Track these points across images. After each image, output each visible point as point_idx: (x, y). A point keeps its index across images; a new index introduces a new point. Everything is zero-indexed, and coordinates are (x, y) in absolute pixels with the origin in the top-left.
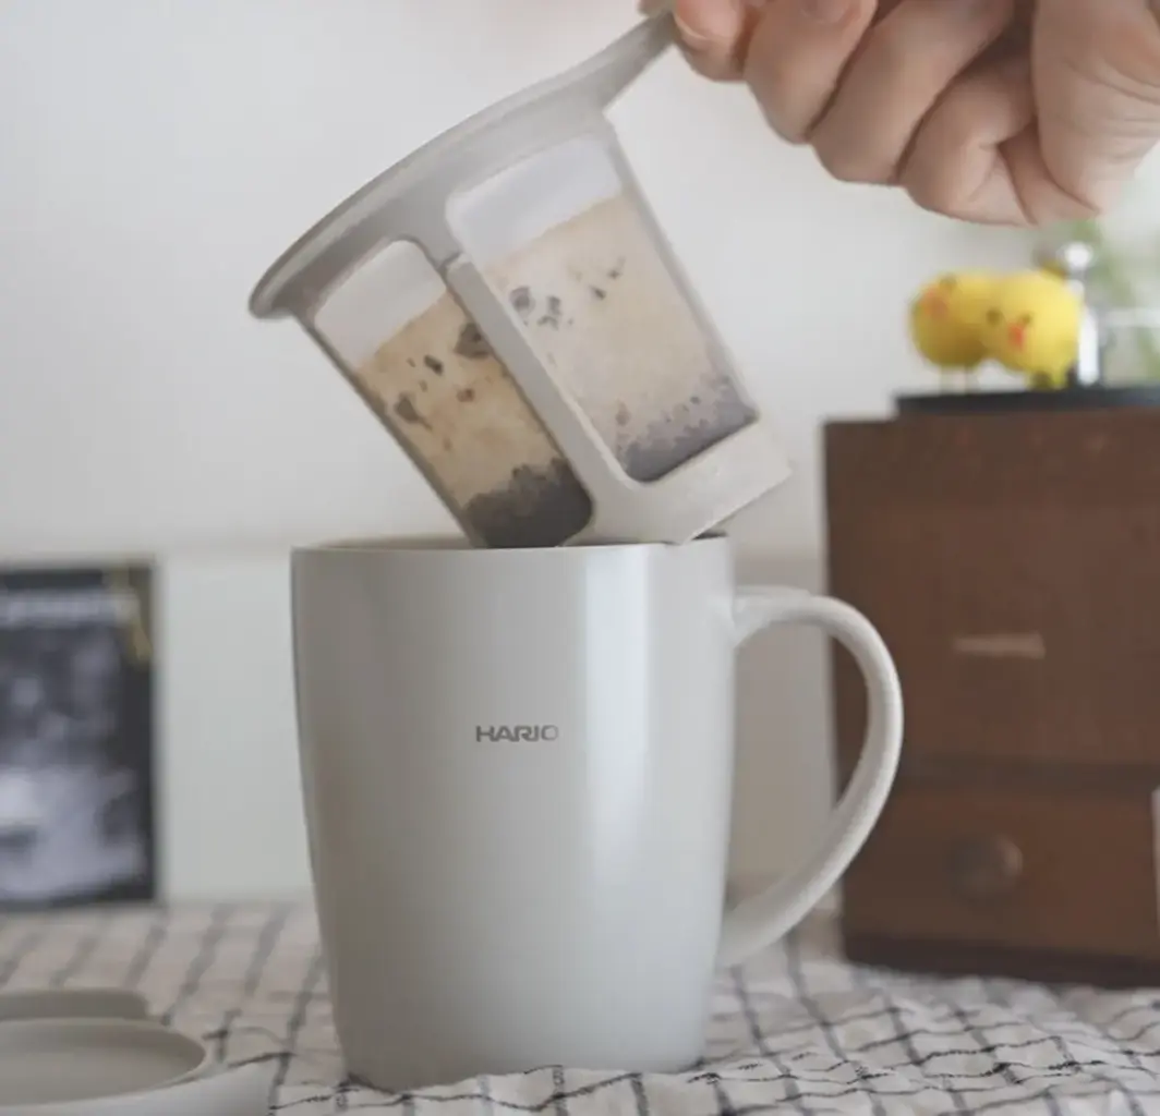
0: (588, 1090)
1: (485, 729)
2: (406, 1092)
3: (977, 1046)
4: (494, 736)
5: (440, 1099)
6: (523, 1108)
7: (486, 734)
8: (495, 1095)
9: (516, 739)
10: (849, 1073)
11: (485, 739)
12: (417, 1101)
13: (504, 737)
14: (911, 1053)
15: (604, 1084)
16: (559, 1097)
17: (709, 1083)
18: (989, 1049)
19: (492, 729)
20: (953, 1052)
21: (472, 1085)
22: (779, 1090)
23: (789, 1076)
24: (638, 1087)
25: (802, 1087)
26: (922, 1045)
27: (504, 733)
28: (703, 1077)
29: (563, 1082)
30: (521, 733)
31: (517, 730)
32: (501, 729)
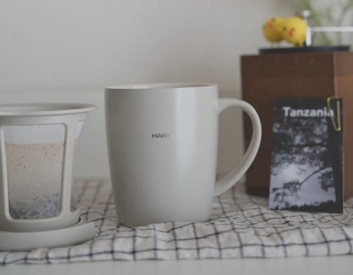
0: (181, 227)
1: (154, 135)
2: (133, 228)
3: (280, 217)
4: (157, 136)
5: (142, 230)
6: (164, 232)
7: (154, 136)
8: (157, 228)
9: (162, 137)
10: (248, 223)
11: (154, 137)
12: (137, 230)
13: (159, 137)
14: (264, 218)
15: (185, 226)
16: (173, 229)
17: (212, 225)
18: (284, 218)
19: (156, 134)
20: (274, 218)
21: (151, 226)
22: (230, 227)
23: (233, 224)
24: (194, 227)
25: (236, 226)
26: (267, 216)
27: (159, 136)
28: (210, 224)
29: (174, 225)
30: (164, 135)
31: (163, 135)
32: (159, 134)
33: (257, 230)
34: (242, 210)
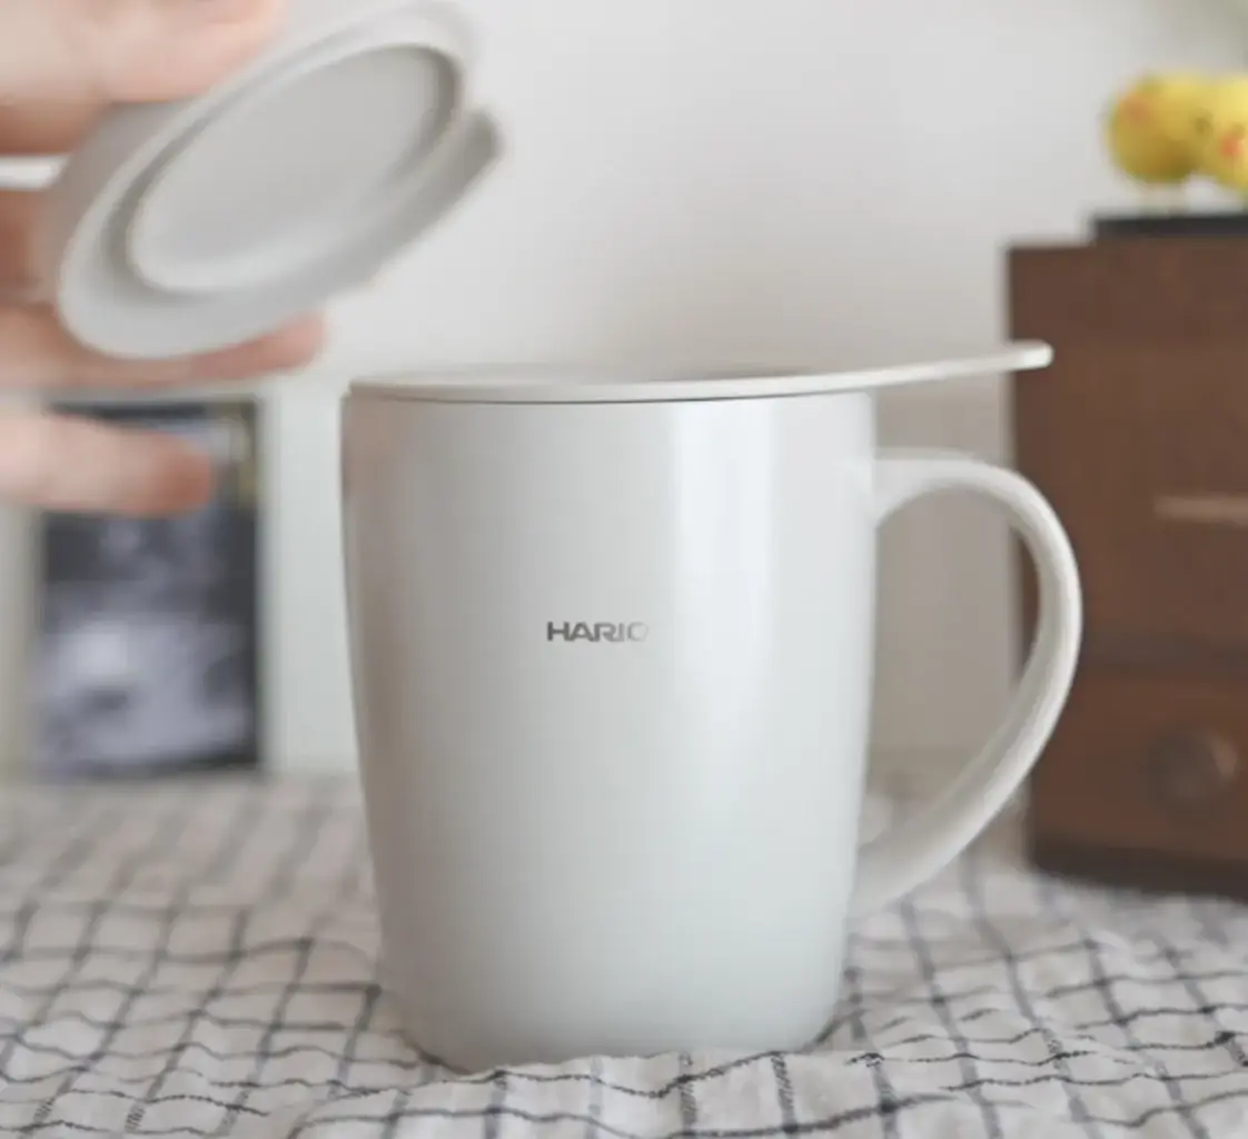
0: (718, 1072)
1: (558, 626)
2: (499, 1068)
3: (1188, 1003)
4: (569, 634)
5: (539, 1079)
6: (641, 1093)
7: (558, 632)
8: (607, 1077)
9: (596, 638)
10: (1038, 1048)
11: (558, 638)
12: (511, 1079)
13: (582, 636)
14: (1112, 1007)
15: (739, 1063)
16: (685, 1079)
17: (868, 1066)
18: (1207, 1010)
19: (567, 625)
20: (1163, 1011)
21: (582, 1066)
22: (953, 1074)
23: (966, 1055)
24: (781, 1070)
25: (983, 1070)
26: (1128, 996)
27: (581, 632)
28: (863, 1057)
29: (690, 1063)
30: (603, 630)
31: (597, 627)
32: (579, 626)
33: (1086, 1093)
34: (1010, 958)
